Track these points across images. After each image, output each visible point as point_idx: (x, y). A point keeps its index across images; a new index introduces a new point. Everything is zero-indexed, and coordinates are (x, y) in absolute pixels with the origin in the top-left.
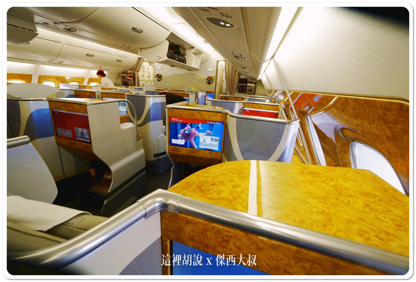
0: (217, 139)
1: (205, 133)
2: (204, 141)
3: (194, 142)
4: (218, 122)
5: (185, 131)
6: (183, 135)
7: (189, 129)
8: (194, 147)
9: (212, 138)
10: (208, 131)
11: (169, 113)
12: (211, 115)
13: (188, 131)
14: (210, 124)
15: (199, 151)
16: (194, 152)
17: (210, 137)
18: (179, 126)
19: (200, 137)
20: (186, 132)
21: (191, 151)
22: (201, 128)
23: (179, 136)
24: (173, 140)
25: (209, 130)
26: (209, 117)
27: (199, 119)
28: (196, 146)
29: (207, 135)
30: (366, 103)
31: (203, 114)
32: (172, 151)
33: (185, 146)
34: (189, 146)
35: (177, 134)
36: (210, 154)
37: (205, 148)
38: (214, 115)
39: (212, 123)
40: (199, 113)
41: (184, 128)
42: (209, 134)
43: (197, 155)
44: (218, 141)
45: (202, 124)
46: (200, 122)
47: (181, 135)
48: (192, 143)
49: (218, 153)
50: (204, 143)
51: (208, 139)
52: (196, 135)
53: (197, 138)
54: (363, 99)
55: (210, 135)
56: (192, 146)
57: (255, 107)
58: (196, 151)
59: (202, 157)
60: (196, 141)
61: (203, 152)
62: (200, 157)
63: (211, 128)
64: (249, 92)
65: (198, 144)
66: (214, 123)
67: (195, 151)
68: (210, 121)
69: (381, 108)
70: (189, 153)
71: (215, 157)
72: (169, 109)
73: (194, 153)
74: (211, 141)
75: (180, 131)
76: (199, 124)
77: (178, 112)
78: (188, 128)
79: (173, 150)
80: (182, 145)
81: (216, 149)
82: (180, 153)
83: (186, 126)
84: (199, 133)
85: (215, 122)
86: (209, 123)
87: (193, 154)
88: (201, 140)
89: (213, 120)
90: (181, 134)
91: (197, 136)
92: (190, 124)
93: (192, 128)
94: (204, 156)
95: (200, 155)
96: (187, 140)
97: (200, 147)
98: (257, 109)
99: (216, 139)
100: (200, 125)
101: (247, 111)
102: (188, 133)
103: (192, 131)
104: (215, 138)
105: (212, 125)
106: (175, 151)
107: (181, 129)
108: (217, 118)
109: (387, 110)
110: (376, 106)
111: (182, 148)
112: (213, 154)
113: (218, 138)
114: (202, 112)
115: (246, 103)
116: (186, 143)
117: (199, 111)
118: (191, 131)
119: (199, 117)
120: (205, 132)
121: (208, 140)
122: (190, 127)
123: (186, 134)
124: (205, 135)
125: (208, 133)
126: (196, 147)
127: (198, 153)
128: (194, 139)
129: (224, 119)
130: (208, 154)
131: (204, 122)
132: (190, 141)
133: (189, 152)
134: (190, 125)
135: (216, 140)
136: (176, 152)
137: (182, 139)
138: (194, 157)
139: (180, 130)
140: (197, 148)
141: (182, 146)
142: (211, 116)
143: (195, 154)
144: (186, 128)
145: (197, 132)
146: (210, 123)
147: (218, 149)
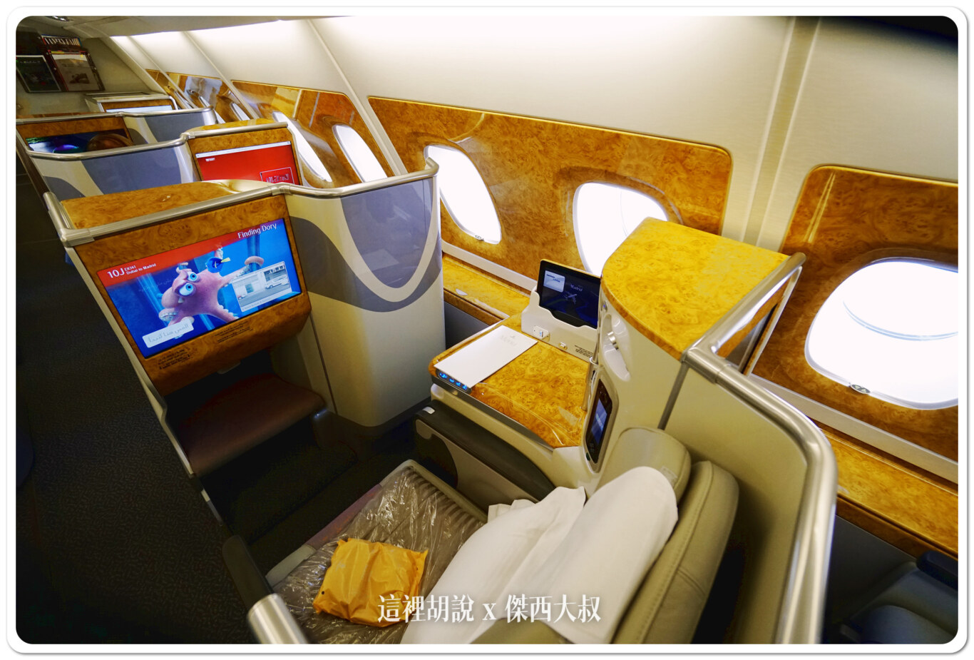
0: (281, 267)
1: (245, 268)
2: (249, 289)
3: (220, 308)
4: (269, 223)
5: (177, 291)
6: (177, 306)
7: (189, 279)
8: (227, 319)
9: (266, 273)
10: (250, 259)
11: (85, 259)
12: (245, 211)
13: (189, 287)
14: (249, 238)
15: (246, 322)
16: (235, 331)
17: (260, 274)
18: (150, 286)
19: (234, 286)
20: (184, 291)
21: (226, 335)
22: (228, 260)
23: (163, 314)
24: (145, 338)
25: (250, 255)
26: (241, 219)
27: (214, 235)
28: (231, 314)
29: (251, 270)
30: (519, 122)
31: (219, 218)
32: (164, 371)
33: (199, 329)
34: (209, 326)
35: (154, 314)
36: (279, 314)
37: (258, 307)
38: (252, 209)
39: (252, 232)
40: (205, 218)
41: (170, 285)
42: (255, 267)
43: (248, 333)
44: (285, 270)
45: (227, 247)
46: (217, 246)
47: (173, 309)
48: (216, 312)
49: (296, 301)
50: (251, 294)
51: (257, 280)
52: (220, 286)
53: (226, 294)
54: (516, 118)
55: (258, 267)
56: (218, 322)
57: (227, 143)
58: (241, 325)
59: (262, 329)
60: (226, 301)
61: (261, 318)
62: (257, 336)
63: (253, 248)
64: (78, 87)
65: (234, 306)
66: (257, 231)
67: (236, 328)
68: (246, 230)
69: (536, 127)
70: (220, 343)
71: (294, 313)
72: (78, 249)
73: (235, 334)
74: (268, 279)
75: (160, 298)
76: (215, 252)
77: (125, 244)
78: (185, 277)
79: (168, 365)
80: (185, 335)
81: (289, 291)
82: (193, 359)
83: (177, 275)
84: (225, 277)
85: (258, 227)
86: (244, 235)
87: (234, 337)
88: (240, 291)
89: (254, 224)
90: (170, 307)
91: (223, 287)
92: (187, 264)
93: (197, 272)
94: (268, 326)
95: (255, 330)
96: (196, 314)
97: (242, 311)
98: (235, 148)
99: (277, 269)
100: (220, 254)
101: (207, 160)
102: (191, 291)
103: (204, 281)
104: (273, 267)
105: (254, 238)
106: (174, 363)
107: (163, 292)
108: (263, 213)
109: (542, 129)
110: (531, 126)
111: (193, 344)
112: (286, 309)
113: (282, 264)
114: (213, 212)
115: (197, 137)
116: (198, 323)
117: (203, 215)
118: (198, 281)
119: (209, 231)
120: (243, 266)
121: (259, 281)
122: (190, 272)
123: (185, 297)
124: (245, 273)
125: (251, 264)
126: (232, 316)
127: (248, 329)
128: (219, 300)
129: (281, 210)
130: (274, 314)
131: (229, 238)
132: (206, 310)
133: (220, 341)
134: (188, 267)
135: (278, 272)
136: (178, 364)
137: (177, 318)
138: (240, 345)
139: (160, 294)
140: (237, 318)
141: (187, 337)
142: (244, 216)
143: (240, 336)
144: (179, 280)
145: (218, 276)
146: (248, 234)
147: (293, 290)
